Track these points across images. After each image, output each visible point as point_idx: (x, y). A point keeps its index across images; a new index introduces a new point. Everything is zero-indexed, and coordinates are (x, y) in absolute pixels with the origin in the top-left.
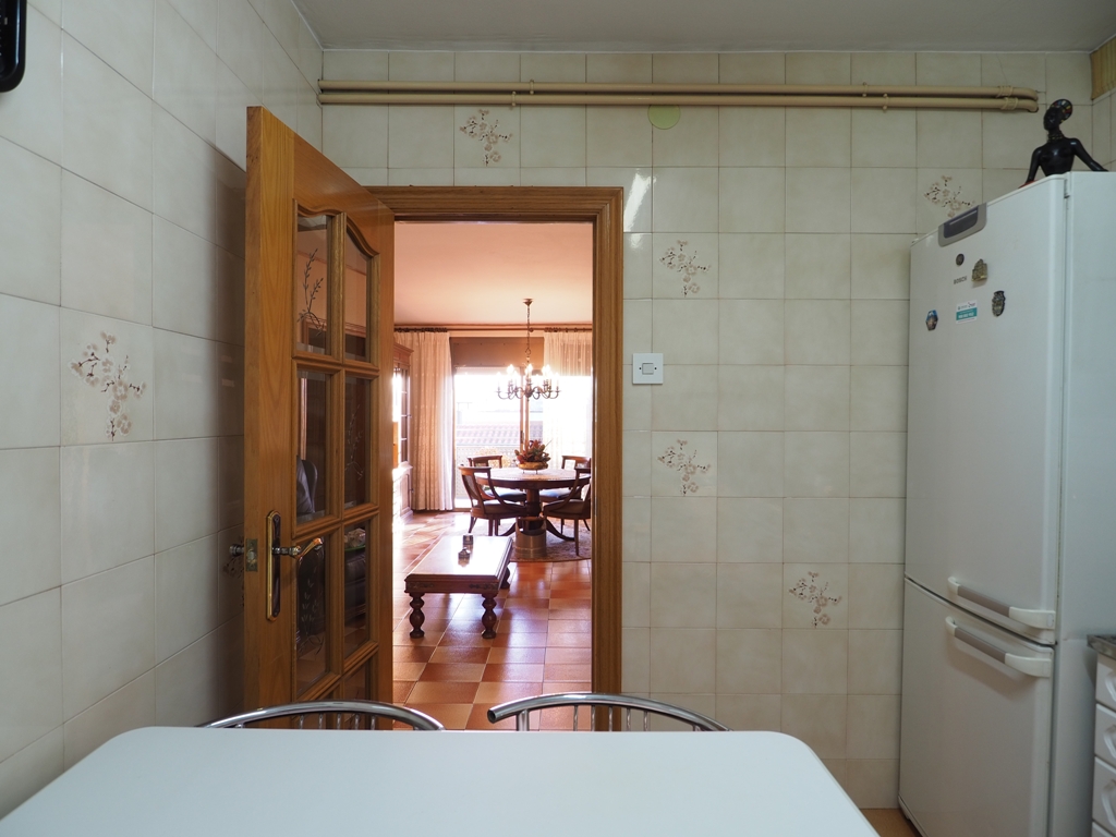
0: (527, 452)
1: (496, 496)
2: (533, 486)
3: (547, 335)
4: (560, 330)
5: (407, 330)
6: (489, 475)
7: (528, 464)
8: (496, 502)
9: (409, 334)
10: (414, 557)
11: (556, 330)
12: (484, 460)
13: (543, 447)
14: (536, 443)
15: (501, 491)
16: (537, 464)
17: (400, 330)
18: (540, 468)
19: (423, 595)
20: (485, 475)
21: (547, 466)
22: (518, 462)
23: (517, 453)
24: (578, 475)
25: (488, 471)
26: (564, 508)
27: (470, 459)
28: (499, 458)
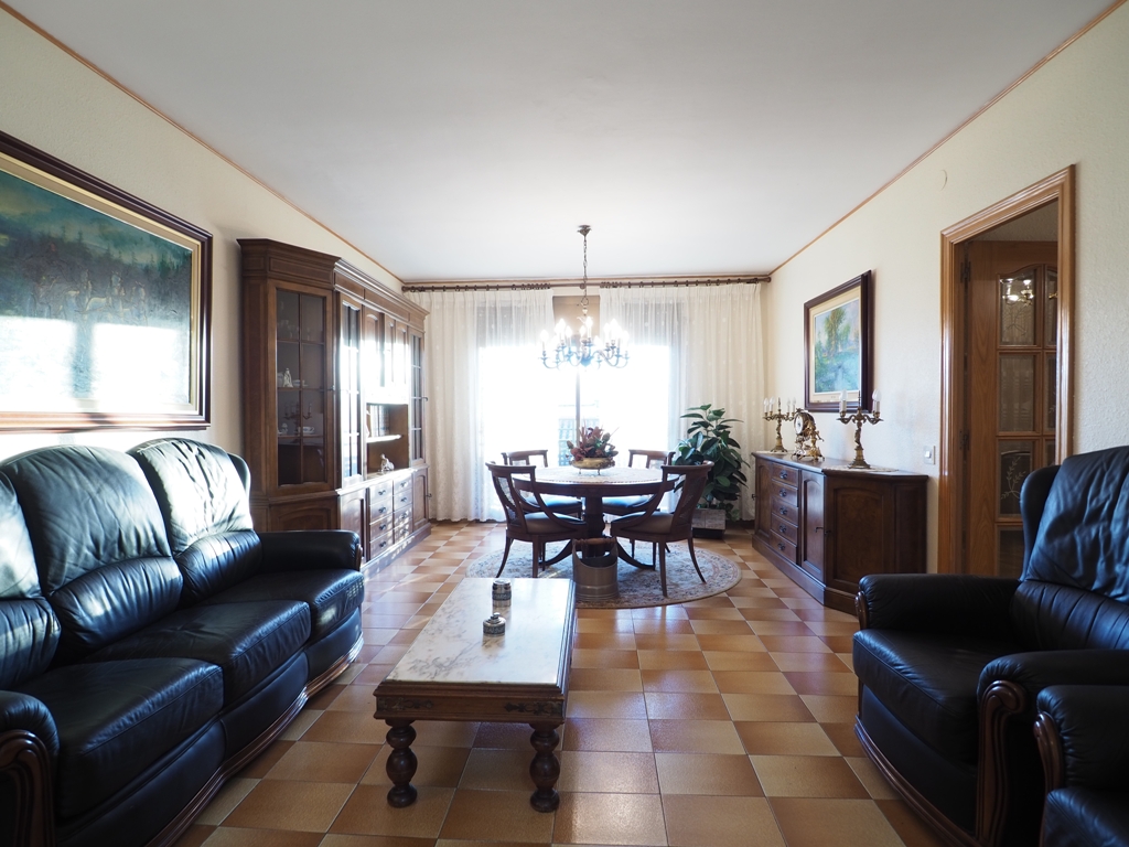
0: (583, 445)
1: (541, 506)
2: (593, 492)
3: (604, 293)
4: (621, 285)
5: (422, 289)
6: (533, 477)
7: (587, 461)
8: (542, 515)
9: (424, 294)
10: (424, 597)
11: (615, 285)
12: (524, 456)
13: (607, 437)
14: (596, 432)
15: (548, 499)
16: (599, 461)
17: (413, 289)
18: (604, 466)
19: (412, 721)
20: (526, 477)
21: (613, 464)
22: (572, 459)
23: (570, 446)
24: (665, 477)
25: (531, 470)
26: (641, 524)
27: (505, 456)
28: (544, 453)
